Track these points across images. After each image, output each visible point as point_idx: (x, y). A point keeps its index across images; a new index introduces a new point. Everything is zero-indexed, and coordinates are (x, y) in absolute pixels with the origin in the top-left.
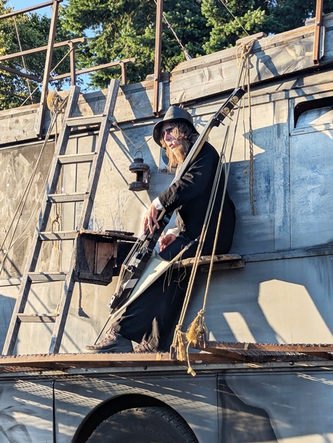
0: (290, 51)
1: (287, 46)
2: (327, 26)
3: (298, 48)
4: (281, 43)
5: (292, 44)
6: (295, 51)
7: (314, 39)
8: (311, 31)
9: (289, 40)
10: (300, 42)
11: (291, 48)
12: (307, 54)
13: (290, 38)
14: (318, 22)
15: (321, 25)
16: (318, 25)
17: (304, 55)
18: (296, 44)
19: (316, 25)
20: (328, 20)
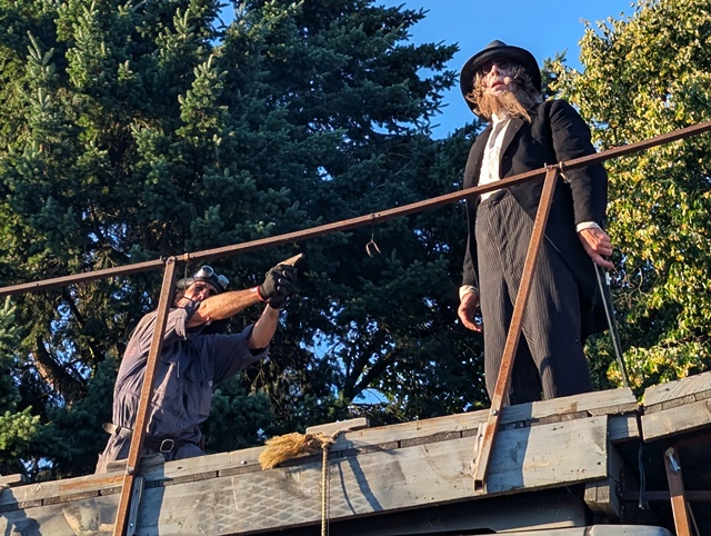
0: (70, 519)
1: (65, 507)
2: (148, 479)
3: (87, 515)
4: (55, 501)
5: (77, 505)
6: (79, 518)
7: (120, 500)
8: (116, 485)
9: (71, 496)
10: (93, 503)
11: (72, 512)
12: (104, 527)
13: (73, 491)
14: (132, 469)
15: (136, 474)
16: (131, 473)
17: (97, 528)
18: (83, 505)
19: (126, 472)
20: (151, 466)
